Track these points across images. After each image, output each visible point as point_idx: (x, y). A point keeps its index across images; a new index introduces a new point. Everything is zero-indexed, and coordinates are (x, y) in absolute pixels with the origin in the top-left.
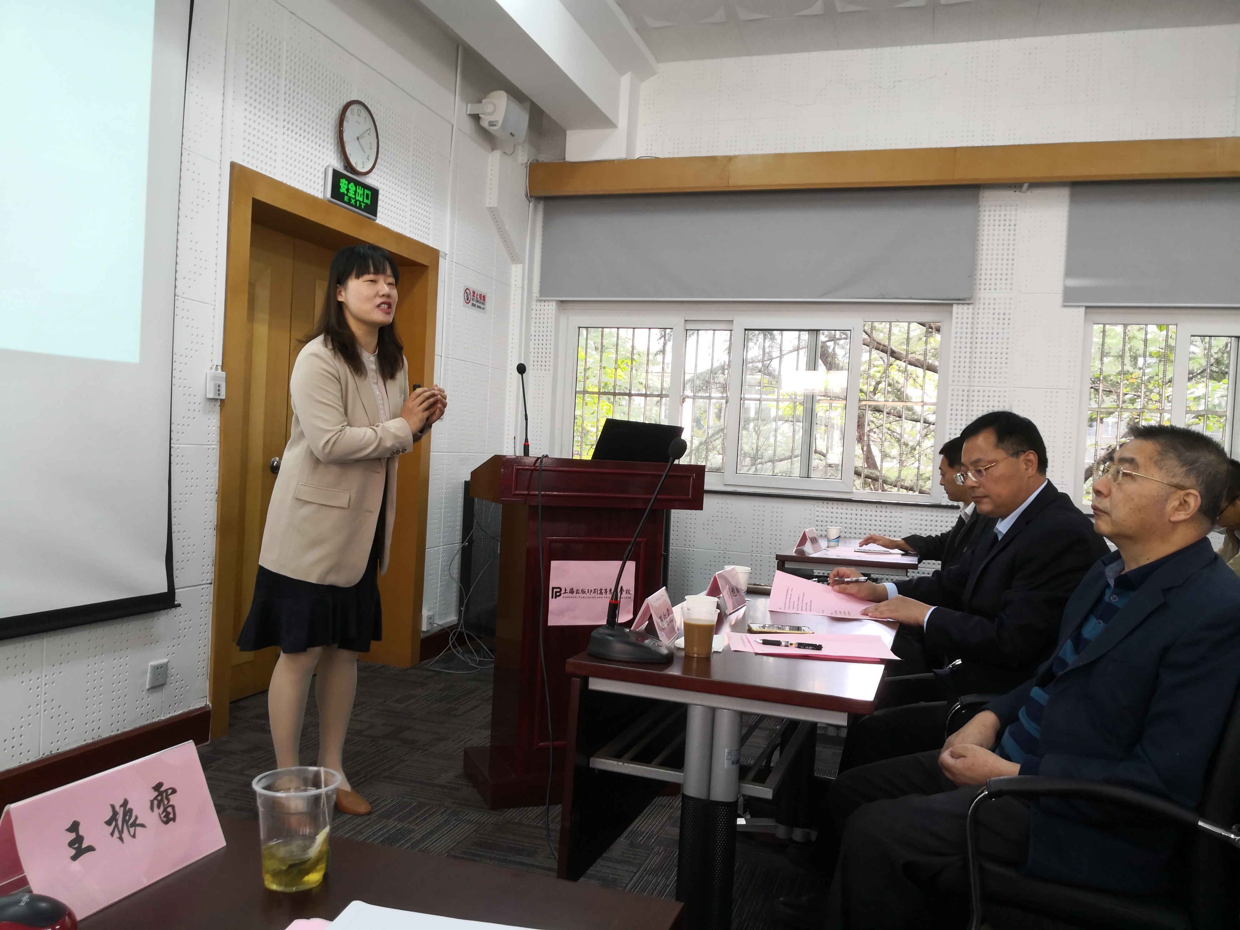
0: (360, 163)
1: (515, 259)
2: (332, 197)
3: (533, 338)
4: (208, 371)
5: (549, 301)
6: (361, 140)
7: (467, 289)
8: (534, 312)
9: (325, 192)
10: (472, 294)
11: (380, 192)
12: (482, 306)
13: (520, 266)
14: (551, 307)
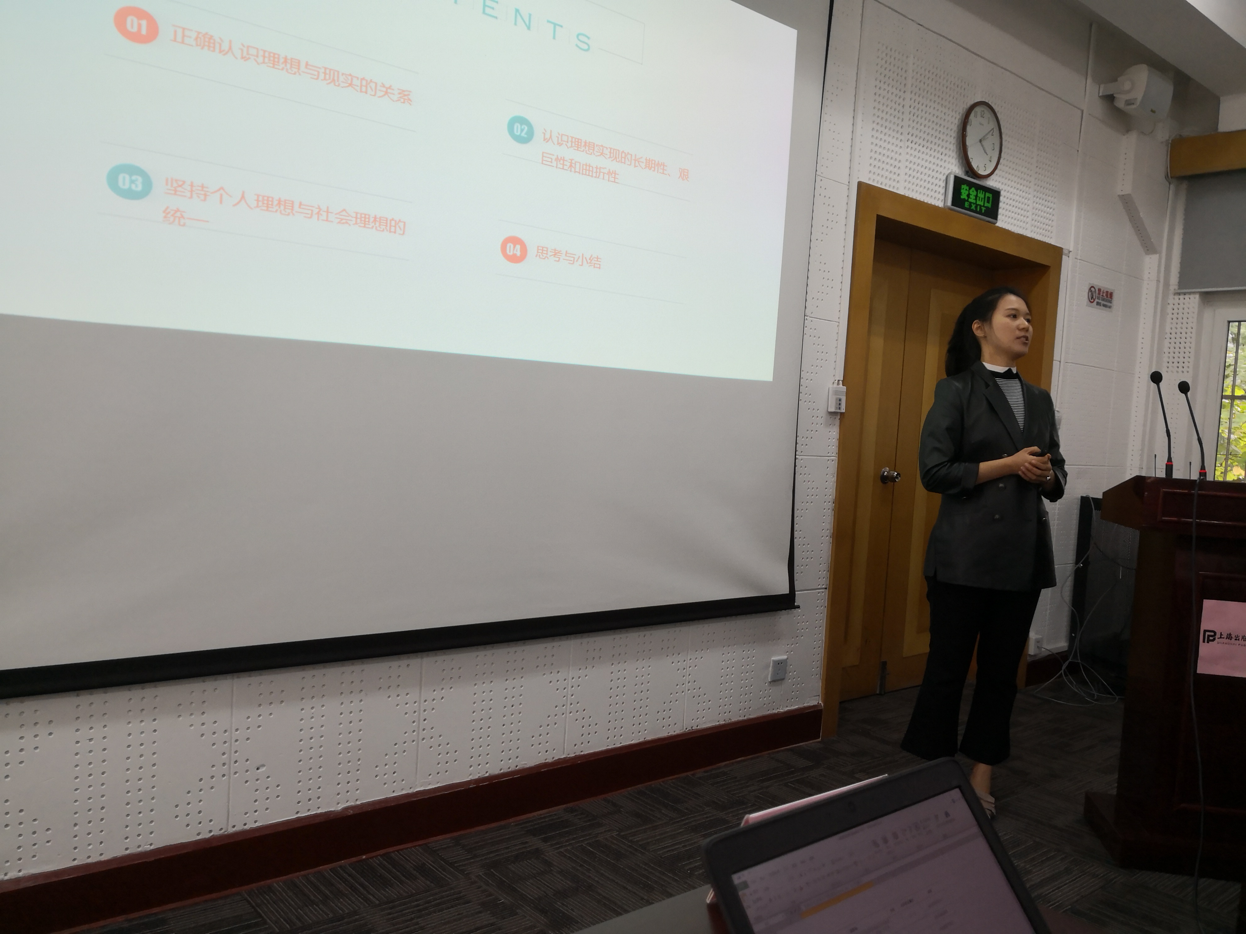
0: (981, 164)
1: (1149, 248)
2: (953, 204)
3: (1168, 335)
4: (831, 386)
5: (1190, 293)
6: (984, 143)
7: (1092, 287)
8: (1170, 307)
9: (945, 200)
10: (1097, 292)
11: (1002, 193)
12: (1109, 304)
13: (1155, 257)
14: (1193, 301)
